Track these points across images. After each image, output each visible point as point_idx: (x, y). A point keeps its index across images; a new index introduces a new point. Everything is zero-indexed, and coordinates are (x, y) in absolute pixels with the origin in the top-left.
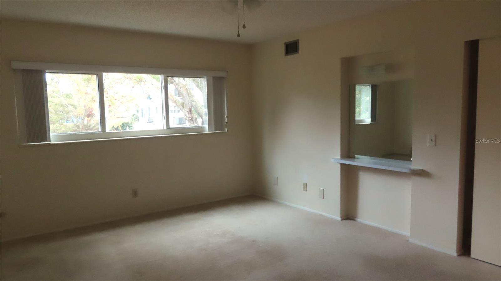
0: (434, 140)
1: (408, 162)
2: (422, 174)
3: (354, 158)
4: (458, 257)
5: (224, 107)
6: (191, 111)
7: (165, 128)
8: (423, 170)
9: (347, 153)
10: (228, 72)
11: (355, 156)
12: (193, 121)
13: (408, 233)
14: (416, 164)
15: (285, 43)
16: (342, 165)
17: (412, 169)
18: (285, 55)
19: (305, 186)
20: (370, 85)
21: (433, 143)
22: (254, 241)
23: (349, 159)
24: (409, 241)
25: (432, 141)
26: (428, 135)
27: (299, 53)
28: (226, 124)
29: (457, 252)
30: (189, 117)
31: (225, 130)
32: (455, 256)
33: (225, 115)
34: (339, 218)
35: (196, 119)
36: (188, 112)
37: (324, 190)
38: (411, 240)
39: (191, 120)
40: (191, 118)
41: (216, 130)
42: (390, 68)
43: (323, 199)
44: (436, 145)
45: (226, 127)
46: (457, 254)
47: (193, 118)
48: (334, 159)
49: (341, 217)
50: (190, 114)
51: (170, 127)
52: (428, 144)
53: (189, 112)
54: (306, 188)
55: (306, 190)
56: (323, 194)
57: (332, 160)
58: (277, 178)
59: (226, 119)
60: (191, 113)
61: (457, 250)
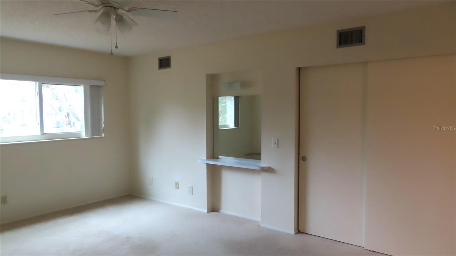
0: (276, 143)
1: (259, 161)
2: (269, 170)
3: (218, 158)
4: (296, 235)
5: (101, 114)
6: (68, 115)
7: (39, 133)
8: (269, 168)
9: (213, 155)
10: (105, 81)
11: (218, 157)
12: (71, 125)
13: (259, 220)
14: (264, 163)
15: (159, 58)
16: (208, 165)
17: (262, 167)
18: (159, 69)
19: (177, 185)
20: (234, 97)
21: (276, 146)
22: (128, 238)
23: (213, 160)
24: (260, 226)
25: (275, 144)
26: (273, 139)
27: (171, 68)
28: (103, 130)
29: (294, 231)
30: (66, 121)
31: (102, 135)
32: (292, 234)
33: (102, 121)
34: (206, 211)
35: (74, 123)
36: (65, 116)
37: (193, 187)
38: (262, 225)
39: (68, 124)
40: (68, 122)
41: (93, 134)
42: (244, 85)
43: (193, 195)
44: (278, 147)
45: (103, 133)
46: (295, 232)
47: (70, 122)
48: (201, 160)
49: (208, 210)
50: (67, 118)
51: (45, 133)
52: (273, 147)
53: (67, 116)
54: (178, 186)
55: (177, 188)
56: (192, 190)
57: (199, 161)
58: (152, 178)
59: (103, 125)
60: (69, 117)
61: (294, 230)
